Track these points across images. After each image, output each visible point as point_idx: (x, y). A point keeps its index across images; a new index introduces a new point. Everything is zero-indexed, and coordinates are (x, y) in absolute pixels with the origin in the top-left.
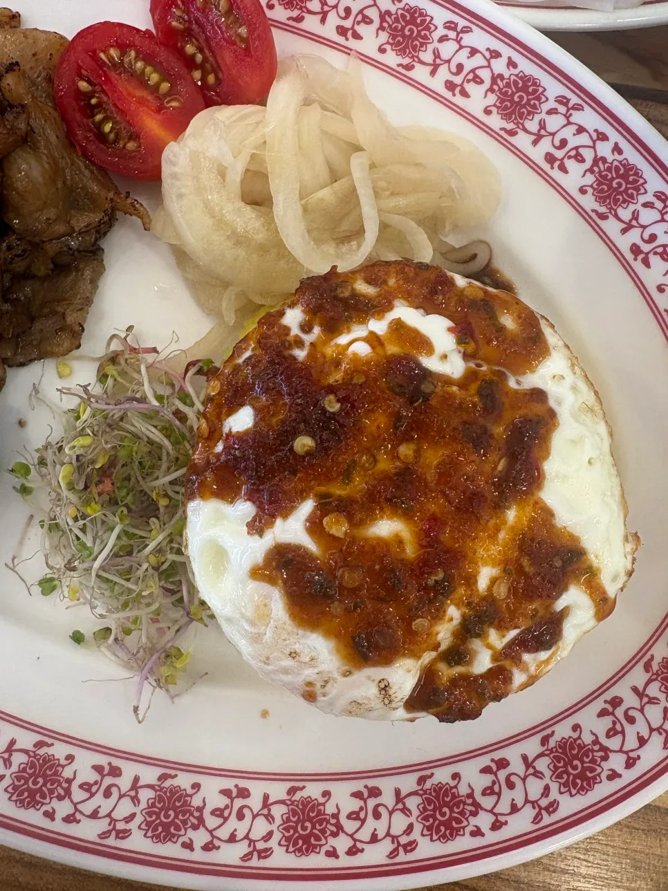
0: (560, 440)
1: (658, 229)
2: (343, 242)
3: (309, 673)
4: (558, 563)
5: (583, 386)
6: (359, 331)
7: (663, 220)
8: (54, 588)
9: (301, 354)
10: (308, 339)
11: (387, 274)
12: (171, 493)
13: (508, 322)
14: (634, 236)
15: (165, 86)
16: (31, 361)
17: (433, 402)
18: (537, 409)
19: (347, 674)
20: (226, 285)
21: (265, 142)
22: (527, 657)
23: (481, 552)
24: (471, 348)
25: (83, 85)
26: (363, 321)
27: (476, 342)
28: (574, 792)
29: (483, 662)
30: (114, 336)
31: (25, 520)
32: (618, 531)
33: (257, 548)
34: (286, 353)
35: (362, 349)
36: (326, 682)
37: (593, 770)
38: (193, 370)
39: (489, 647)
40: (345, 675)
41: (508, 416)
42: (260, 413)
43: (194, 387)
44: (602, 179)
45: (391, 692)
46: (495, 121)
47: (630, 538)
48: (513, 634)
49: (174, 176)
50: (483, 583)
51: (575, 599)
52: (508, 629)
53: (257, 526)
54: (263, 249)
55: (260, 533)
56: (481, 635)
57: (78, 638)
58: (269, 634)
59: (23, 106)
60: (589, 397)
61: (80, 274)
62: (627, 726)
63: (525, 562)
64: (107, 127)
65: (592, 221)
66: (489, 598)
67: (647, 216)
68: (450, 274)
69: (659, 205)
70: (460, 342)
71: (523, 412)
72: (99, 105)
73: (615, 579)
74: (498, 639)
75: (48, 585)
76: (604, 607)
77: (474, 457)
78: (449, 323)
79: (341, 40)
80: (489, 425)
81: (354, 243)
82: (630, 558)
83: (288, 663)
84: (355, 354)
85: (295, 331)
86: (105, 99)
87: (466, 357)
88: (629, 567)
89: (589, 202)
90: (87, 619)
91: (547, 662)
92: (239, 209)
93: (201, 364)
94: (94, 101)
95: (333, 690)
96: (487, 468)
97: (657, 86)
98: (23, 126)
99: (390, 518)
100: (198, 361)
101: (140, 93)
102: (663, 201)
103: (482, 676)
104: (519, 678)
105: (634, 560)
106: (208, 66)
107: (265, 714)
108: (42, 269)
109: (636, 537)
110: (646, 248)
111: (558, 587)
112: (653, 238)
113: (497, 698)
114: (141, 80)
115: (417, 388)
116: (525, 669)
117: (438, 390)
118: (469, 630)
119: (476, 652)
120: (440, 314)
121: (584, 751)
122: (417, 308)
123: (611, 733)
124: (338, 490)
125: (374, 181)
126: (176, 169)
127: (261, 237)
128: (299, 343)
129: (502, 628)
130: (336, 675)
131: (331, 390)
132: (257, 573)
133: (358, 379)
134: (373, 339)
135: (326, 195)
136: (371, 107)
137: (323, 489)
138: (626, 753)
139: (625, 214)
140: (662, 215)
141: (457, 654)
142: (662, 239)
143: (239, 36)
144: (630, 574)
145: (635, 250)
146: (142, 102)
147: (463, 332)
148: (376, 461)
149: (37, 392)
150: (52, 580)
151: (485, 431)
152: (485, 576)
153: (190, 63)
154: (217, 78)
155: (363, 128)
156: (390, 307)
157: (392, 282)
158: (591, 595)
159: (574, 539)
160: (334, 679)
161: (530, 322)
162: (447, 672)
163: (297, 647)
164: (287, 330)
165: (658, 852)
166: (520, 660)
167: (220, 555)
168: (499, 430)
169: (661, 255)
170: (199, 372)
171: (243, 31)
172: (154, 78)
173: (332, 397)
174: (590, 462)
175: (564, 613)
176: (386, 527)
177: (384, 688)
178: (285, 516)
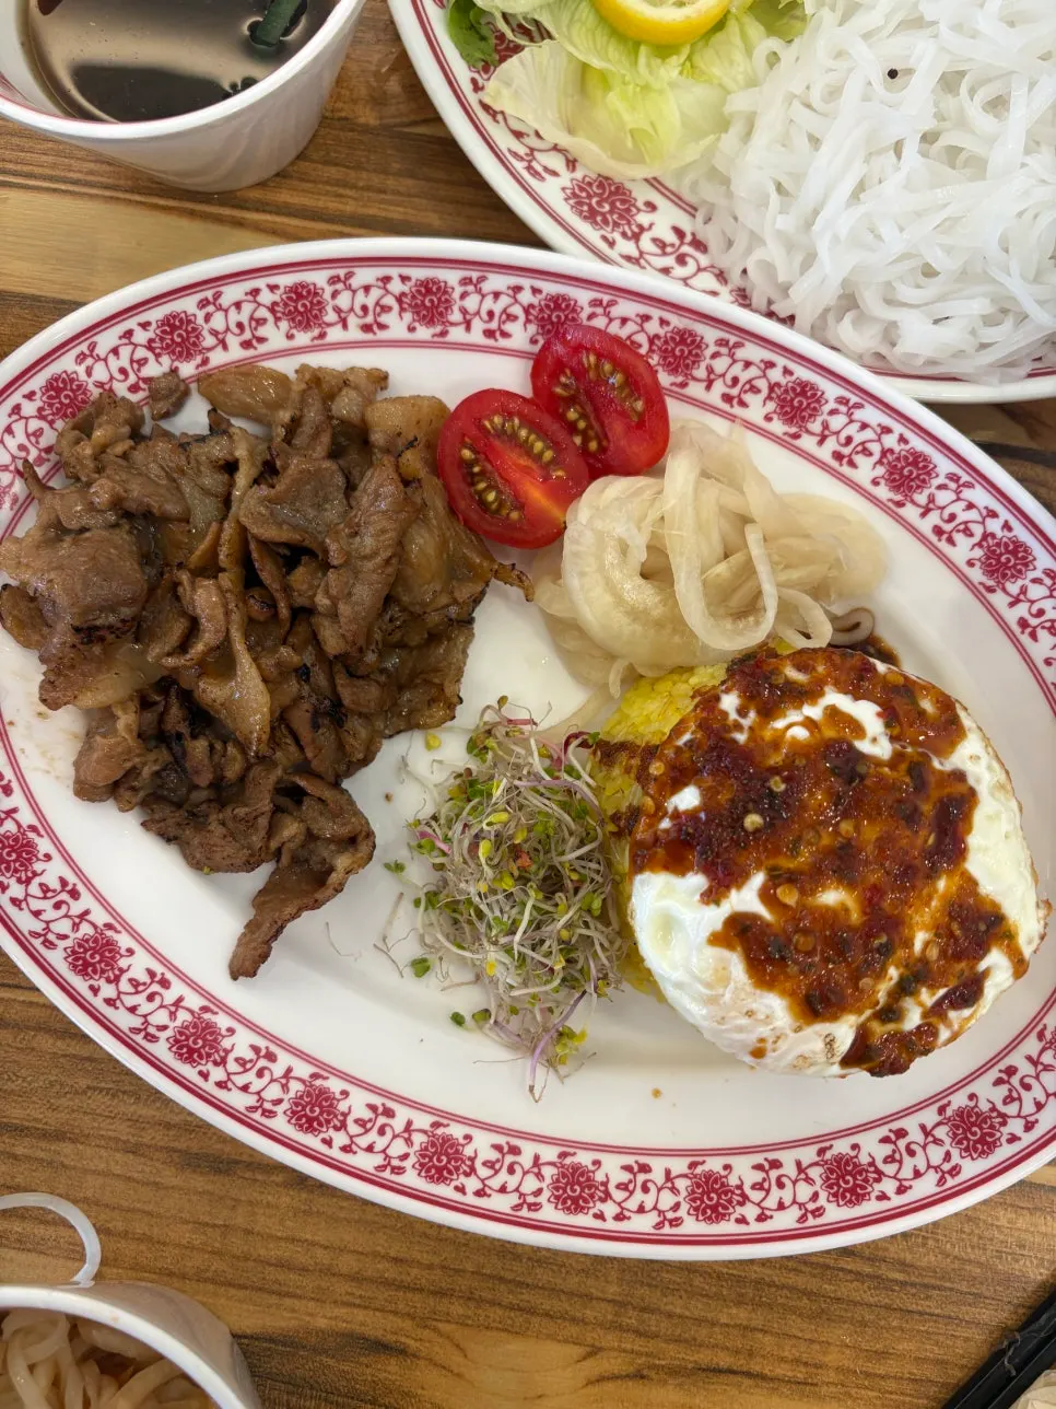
0: (980, 817)
1: (1047, 605)
2: (739, 618)
3: (764, 1031)
4: (983, 927)
5: (996, 765)
6: (794, 716)
7: (1051, 596)
8: (427, 969)
9: (741, 738)
10: (746, 722)
11: (815, 661)
12: (578, 868)
13: (927, 705)
14: (1022, 610)
15: (548, 455)
16: (398, 732)
17: (868, 782)
18: (959, 789)
19: (798, 1030)
20: (611, 657)
21: (663, 518)
22: (952, 1015)
23: (917, 918)
24: (896, 731)
25: (467, 454)
26: (799, 707)
27: (901, 725)
28: (975, 1156)
29: (913, 1019)
30: (488, 707)
31: (394, 898)
32: (1032, 899)
33: (716, 916)
34: (727, 736)
35: (800, 733)
36: (778, 1038)
37: (992, 1135)
38: (576, 742)
39: (921, 1004)
40: (796, 1031)
41: (935, 794)
42: (708, 795)
43: (579, 761)
44: (991, 554)
45: (835, 1046)
46: (883, 492)
47: (1041, 905)
48: (942, 992)
49: (576, 555)
50: (918, 946)
51: (995, 961)
52: (938, 988)
53: (712, 896)
54: (659, 624)
55: (717, 903)
56: (913, 993)
57: (458, 1019)
58: (728, 996)
59: (419, 480)
60: (1003, 777)
61: (452, 643)
62: (1024, 1094)
63: (955, 926)
64: (491, 497)
65: (980, 593)
66: (923, 960)
67: (1036, 592)
68: (872, 660)
69: (1048, 581)
70: (888, 725)
71: (947, 790)
72: (483, 473)
73: (1030, 942)
74: (928, 997)
75: (421, 967)
76: (1020, 966)
77: (908, 833)
78: (877, 709)
79: (726, 407)
80: (919, 803)
81: (751, 619)
82: (1042, 922)
83: (744, 1021)
84: (793, 738)
85: (733, 716)
86: (489, 467)
87: (893, 739)
88: (1042, 930)
89: (976, 575)
90: (468, 1000)
91: (968, 1019)
92: (640, 586)
93: (585, 737)
94: (476, 469)
95: (783, 1046)
96: (919, 842)
97: (1033, 445)
98: (419, 501)
99: (837, 888)
100: (581, 733)
101: (524, 461)
102: (1052, 578)
103: (911, 1033)
104: (944, 1034)
105: (1046, 924)
106: (591, 433)
107: (657, 1093)
108: (415, 639)
109: (1048, 904)
110: (1034, 622)
111: (982, 949)
112: (1041, 613)
113: (926, 1052)
114: (526, 448)
115: (853, 769)
116: (949, 1025)
117: (872, 771)
118: (904, 989)
119: (908, 1010)
120: (869, 700)
121: (982, 1119)
122: (846, 693)
123: (1008, 1100)
124: (787, 863)
125: (769, 555)
126: (581, 548)
127: (657, 612)
128: (738, 727)
129: (933, 987)
130: (788, 1032)
131: (775, 771)
132: (716, 939)
133: (801, 762)
134: (809, 723)
135: (722, 569)
136: (762, 480)
137: (771, 862)
138: (1025, 1117)
139: (1013, 588)
140: (1051, 591)
141: (890, 1013)
142: (1050, 614)
143: (634, 410)
144: (1042, 938)
145: (1023, 623)
146: (526, 471)
147: (890, 716)
148: (820, 836)
149: (406, 765)
150: (424, 961)
151: (916, 809)
152: (920, 938)
153: (572, 428)
154: (599, 443)
155: (755, 503)
156: (821, 694)
157: (821, 669)
158: (1010, 958)
159: (996, 906)
160: (786, 1035)
161: (947, 705)
162: (880, 1030)
163: (754, 1006)
164: (725, 714)
165: (1043, 1229)
166: (946, 1015)
167: (668, 924)
168: (927, 808)
169: (1049, 629)
170: (584, 744)
171: (639, 405)
172: (539, 446)
173: (777, 778)
174: (1006, 837)
175: (986, 974)
176: (832, 897)
177: (830, 1043)
178: (739, 887)
